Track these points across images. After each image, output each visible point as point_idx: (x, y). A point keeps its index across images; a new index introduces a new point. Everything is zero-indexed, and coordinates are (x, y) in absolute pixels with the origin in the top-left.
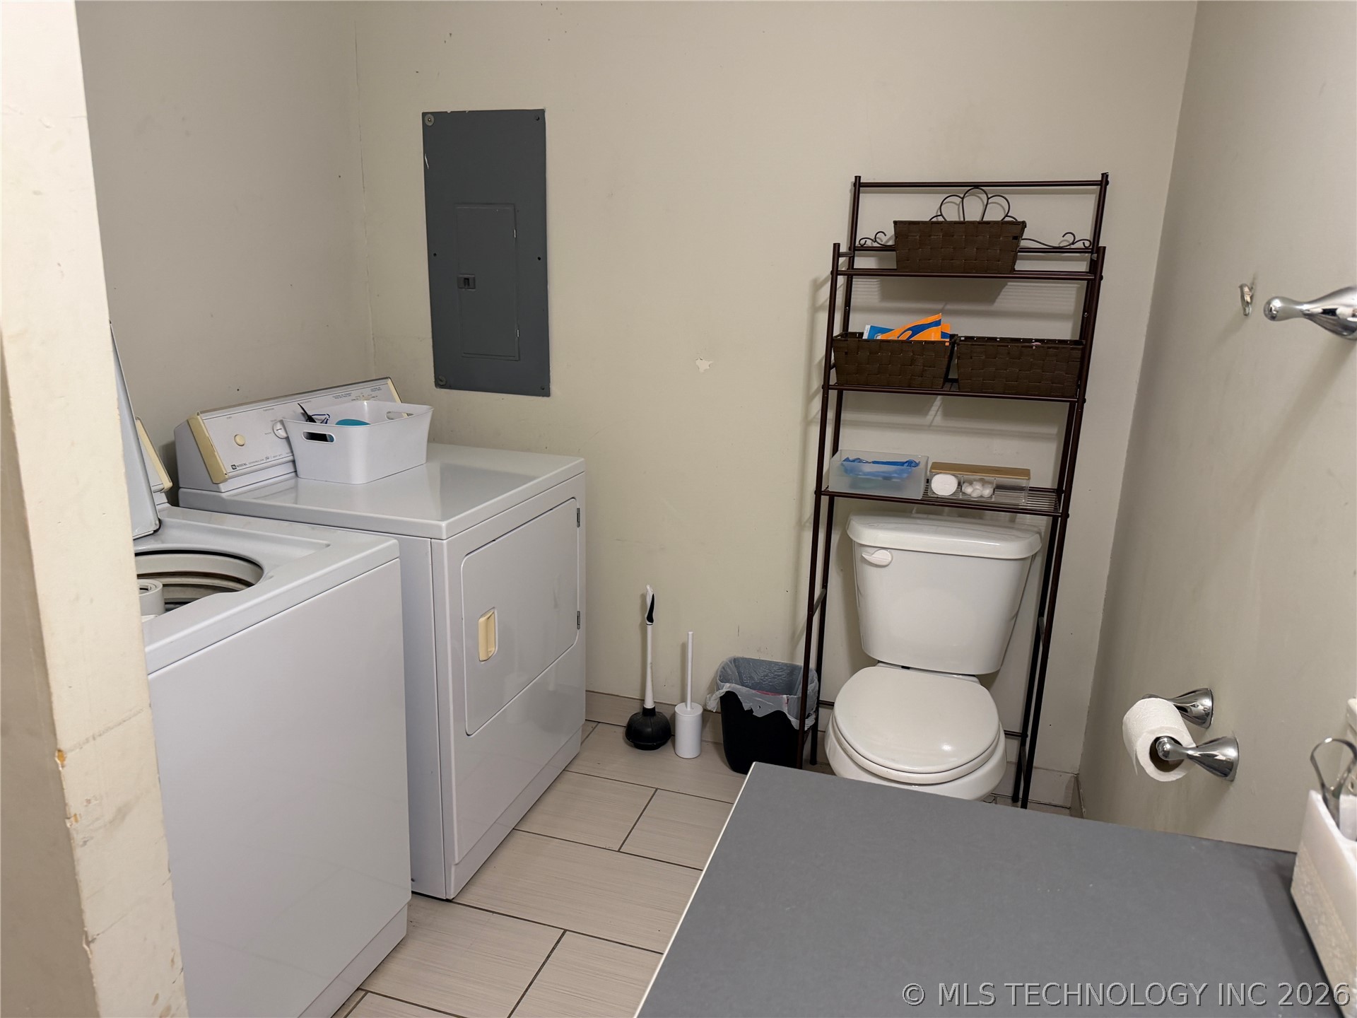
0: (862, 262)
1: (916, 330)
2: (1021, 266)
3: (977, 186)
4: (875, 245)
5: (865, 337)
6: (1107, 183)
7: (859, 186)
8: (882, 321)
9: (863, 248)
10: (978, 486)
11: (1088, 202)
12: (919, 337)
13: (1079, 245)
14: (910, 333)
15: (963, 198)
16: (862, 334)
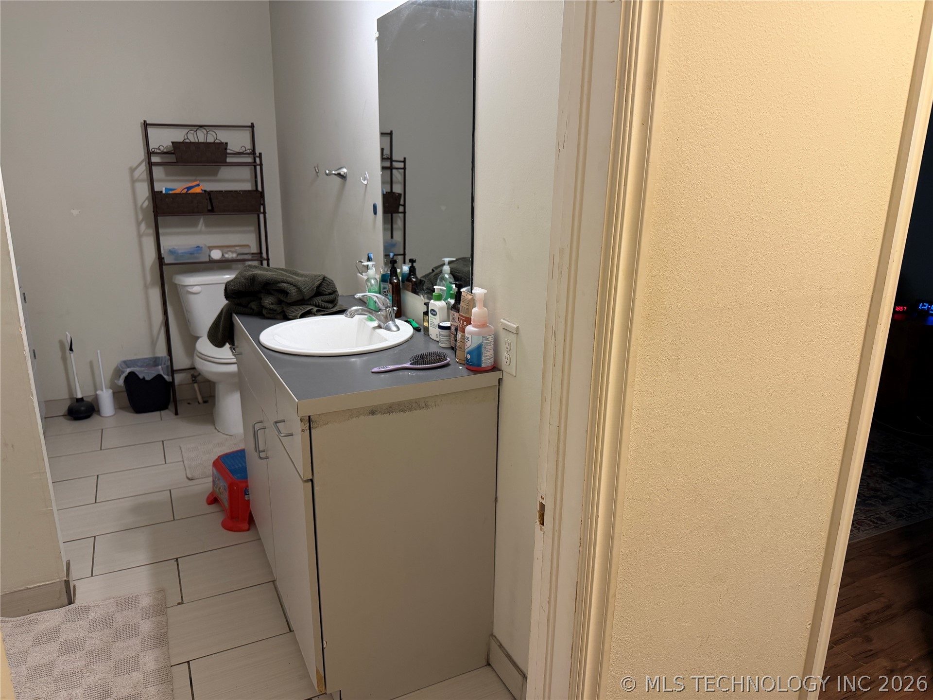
0: (154, 159)
1: (189, 188)
2: (228, 160)
3: (201, 126)
4: (159, 151)
5: (164, 192)
6: (254, 127)
7: (146, 125)
8: (171, 185)
9: (154, 153)
10: (230, 253)
11: (247, 134)
12: (191, 191)
13: (248, 151)
14: (186, 190)
15: (196, 131)
16: (161, 192)
